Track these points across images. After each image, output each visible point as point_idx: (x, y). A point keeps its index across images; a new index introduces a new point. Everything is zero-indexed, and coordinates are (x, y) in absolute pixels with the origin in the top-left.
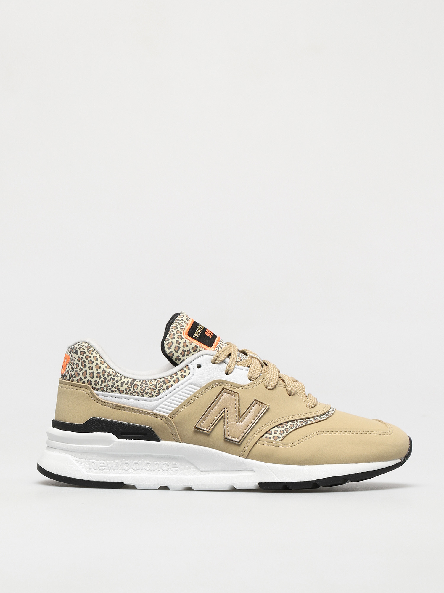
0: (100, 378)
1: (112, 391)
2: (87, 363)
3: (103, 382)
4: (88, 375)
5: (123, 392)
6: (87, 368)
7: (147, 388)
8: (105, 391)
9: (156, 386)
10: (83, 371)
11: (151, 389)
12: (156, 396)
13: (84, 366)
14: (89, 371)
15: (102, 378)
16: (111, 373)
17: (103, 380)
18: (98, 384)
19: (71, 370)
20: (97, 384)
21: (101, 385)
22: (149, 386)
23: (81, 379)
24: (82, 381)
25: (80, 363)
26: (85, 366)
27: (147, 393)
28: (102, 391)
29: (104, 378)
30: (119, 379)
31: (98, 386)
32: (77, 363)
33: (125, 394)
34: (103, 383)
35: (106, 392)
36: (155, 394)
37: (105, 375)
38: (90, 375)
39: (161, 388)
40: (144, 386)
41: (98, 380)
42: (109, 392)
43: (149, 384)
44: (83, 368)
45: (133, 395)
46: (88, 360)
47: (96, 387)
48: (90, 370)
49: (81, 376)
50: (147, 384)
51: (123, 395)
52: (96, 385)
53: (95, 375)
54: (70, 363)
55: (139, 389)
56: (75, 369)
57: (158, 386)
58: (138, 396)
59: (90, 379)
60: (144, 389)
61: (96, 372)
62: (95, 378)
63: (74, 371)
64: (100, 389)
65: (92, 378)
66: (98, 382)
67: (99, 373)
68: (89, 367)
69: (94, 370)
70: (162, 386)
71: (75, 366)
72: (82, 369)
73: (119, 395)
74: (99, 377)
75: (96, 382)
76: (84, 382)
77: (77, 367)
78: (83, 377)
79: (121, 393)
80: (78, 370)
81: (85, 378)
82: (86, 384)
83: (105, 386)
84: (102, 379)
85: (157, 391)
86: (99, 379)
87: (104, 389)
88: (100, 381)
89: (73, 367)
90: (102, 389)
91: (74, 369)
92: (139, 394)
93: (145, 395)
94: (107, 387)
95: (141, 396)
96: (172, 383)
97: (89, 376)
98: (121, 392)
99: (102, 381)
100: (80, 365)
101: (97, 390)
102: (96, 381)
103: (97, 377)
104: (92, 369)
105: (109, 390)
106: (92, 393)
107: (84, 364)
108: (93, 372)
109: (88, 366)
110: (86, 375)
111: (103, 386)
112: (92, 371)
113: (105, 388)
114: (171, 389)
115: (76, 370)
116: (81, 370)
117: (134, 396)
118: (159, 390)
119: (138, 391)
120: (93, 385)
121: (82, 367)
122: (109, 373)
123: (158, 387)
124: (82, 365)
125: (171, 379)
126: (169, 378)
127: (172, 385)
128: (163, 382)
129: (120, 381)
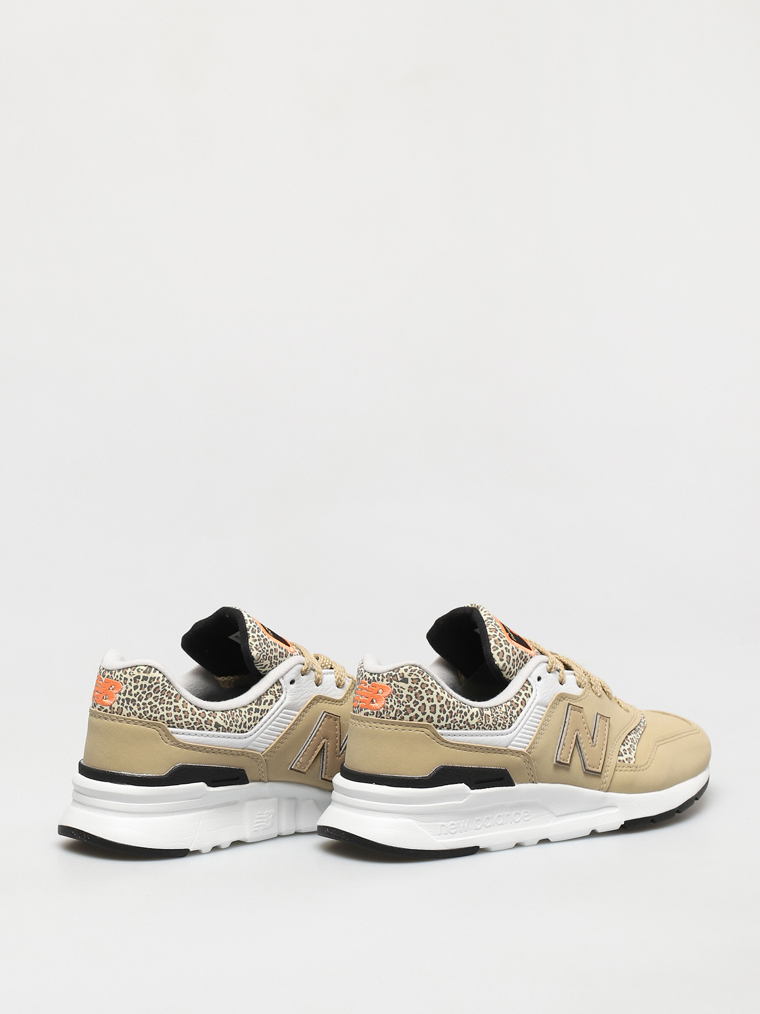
0: (445, 712)
1: (461, 728)
2: (424, 694)
3: (449, 717)
4: (428, 710)
5: (474, 727)
6: (425, 701)
7: (499, 718)
8: (452, 728)
9: (506, 713)
10: (420, 704)
11: (502, 718)
12: (509, 727)
13: (420, 698)
14: (428, 705)
15: (447, 711)
16: (456, 703)
17: (449, 714)
18: (443, 721)
19: (397, 704)
20: (441, 721)
21: (446, 722)
22: (500, 715)
23: (417, 716)
24: (419, 718)
25: (413, 695)
26: (422, 698)
27: (499, 725)
28: (448, 729)
29: (449, 712)
30: (466, 710)
31: (443, 723)
32: (407, 696)
33: (476, 729)
34: (449, 719)
35: (454, 729)
36: (507, 725)
37: (450, 707)
38: (430, 709)
39: (512, 716)
40: (495, 715)
41: (442, 715)
42: (457, 730)
43: (499, 712)
44: (419, 701)
45: (485, 729)
46: (425, 690)
47: (440, 725)
48: (429, 702)
49: (417, 711)
50: (497, 713)
51: (474, 731)
52: (439, 721)
53: (438, 708)
54: (394, 696)
55: (491, 720)
56: (406, 703)
57: (509, 713)
58: (491, 729)
59: (431, 715)
60: (496, 719)
61: (438, 705)
62: (438, 713)
63: (403, 705)
64: (445, 727)
65: (434, 713)
66: (443, 717)
67: (442, 706)
68: (428, 699)
69: (436, 702)
70: (512, 713)
71: (404, 699)
72: (418, 703)
73: (469, 731)
74: (443, 711)
75: (440, 719)
76: (421, 720)
77: (409, 700)
78: (419, 713)
79: (471, 729)
80: (411, 704)
81: (424, 714)
82: (425, 722)
83: (452, 722)
84: (447, 713)
85: (508, 719)
86: (444, 714)
87: (450, 727)
88: (445, 716)
89: (402, 700)
90: (448, 726)
91: (404, 704)
92: (492, 727)
93: (498, 727)
94: (454, 723)
95: (494, 730)
96: (520, 706)
97: (430, 711)
98: (472, 727)
99: (447, 715)
100: (414, 697)
101: (440, 729)
102: (439, 716)
103: (441, 711)
104: (433, 701)
105: (457, 727)
106: (435, 734)
107: (420, 695)
108: (435, 706)
109: (426, 697)
110: (425, 709)
111: (449, 722)
112: (433, 704)
113: (452, 724)
114: (522, 715)
115: (408, 704)
116: (415, 704)
117: (487, 731)
118: (511, 718)
119: (490, 723)
120: (435, 722)
121: (417, 700)
122: (454, 703)
123: (509, 714)
124: (416, 698)
125: (517, 701)
126: (515, 701)
127: (521, 710)
128: (511, 707)
129: (469, 712)
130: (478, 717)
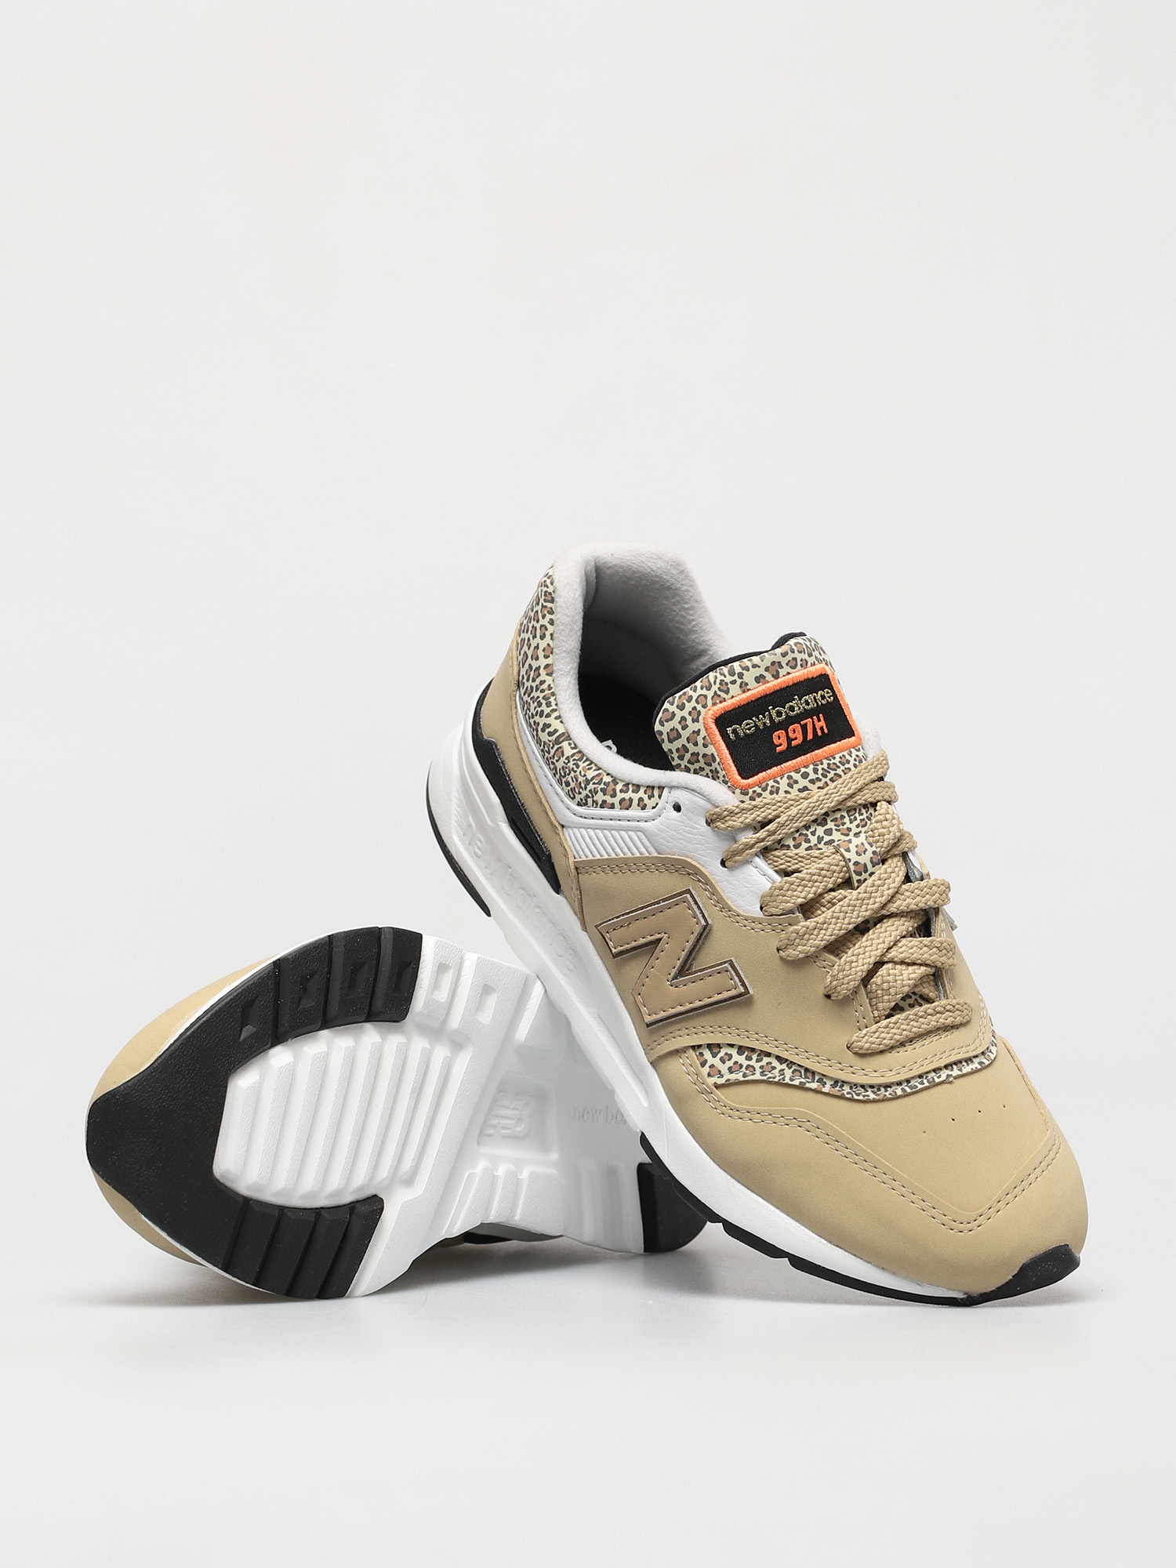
1: (529, 725)
2: (530, 627)
5: (540, 744)
7: (572, 774)
9: (588, 782)
11: (577, 781)
12: (577, 804)
16: (545, 686)
18: (522, 689)
22: (578, 773)
26: (528, 630)
27: (566, 785)
28: (520, 707)
30: (547, 710)
33: (541, 751)
36: (577, 798)
37: (535, 681)
38: (522, 657)
39: (593, 797)
40: (571, 765)
43: (580, 768)
45: (548, 765)
46: (533, 624)
50: (578, 767)
51: (537, 750)
53: (526, 666)
55: (561, 763)
57: (591, 786)
58: (553, 775)
60: (568, 772)
62: (523, 673)
67: (530, 669)
68: (527, 642)
70: (596, 793)
83: (526, 702)
85: (584, 793)
90: (523, 704)
92: (556, 774)
93: (563, 785)
94: (527, 709)
95: (557, 780)
96: (617, 801)
111: (525, 699)
114: (606, 812)
117: (548, 770)
118: (587, 796)
119: (559, 766)
122: (542, 682)
123: (589, 788)
125: (621, 791)
126: (619, 787)
127: (612, 806)
128: (602, 786)
129: (546, 717)
130: (550, 738)
